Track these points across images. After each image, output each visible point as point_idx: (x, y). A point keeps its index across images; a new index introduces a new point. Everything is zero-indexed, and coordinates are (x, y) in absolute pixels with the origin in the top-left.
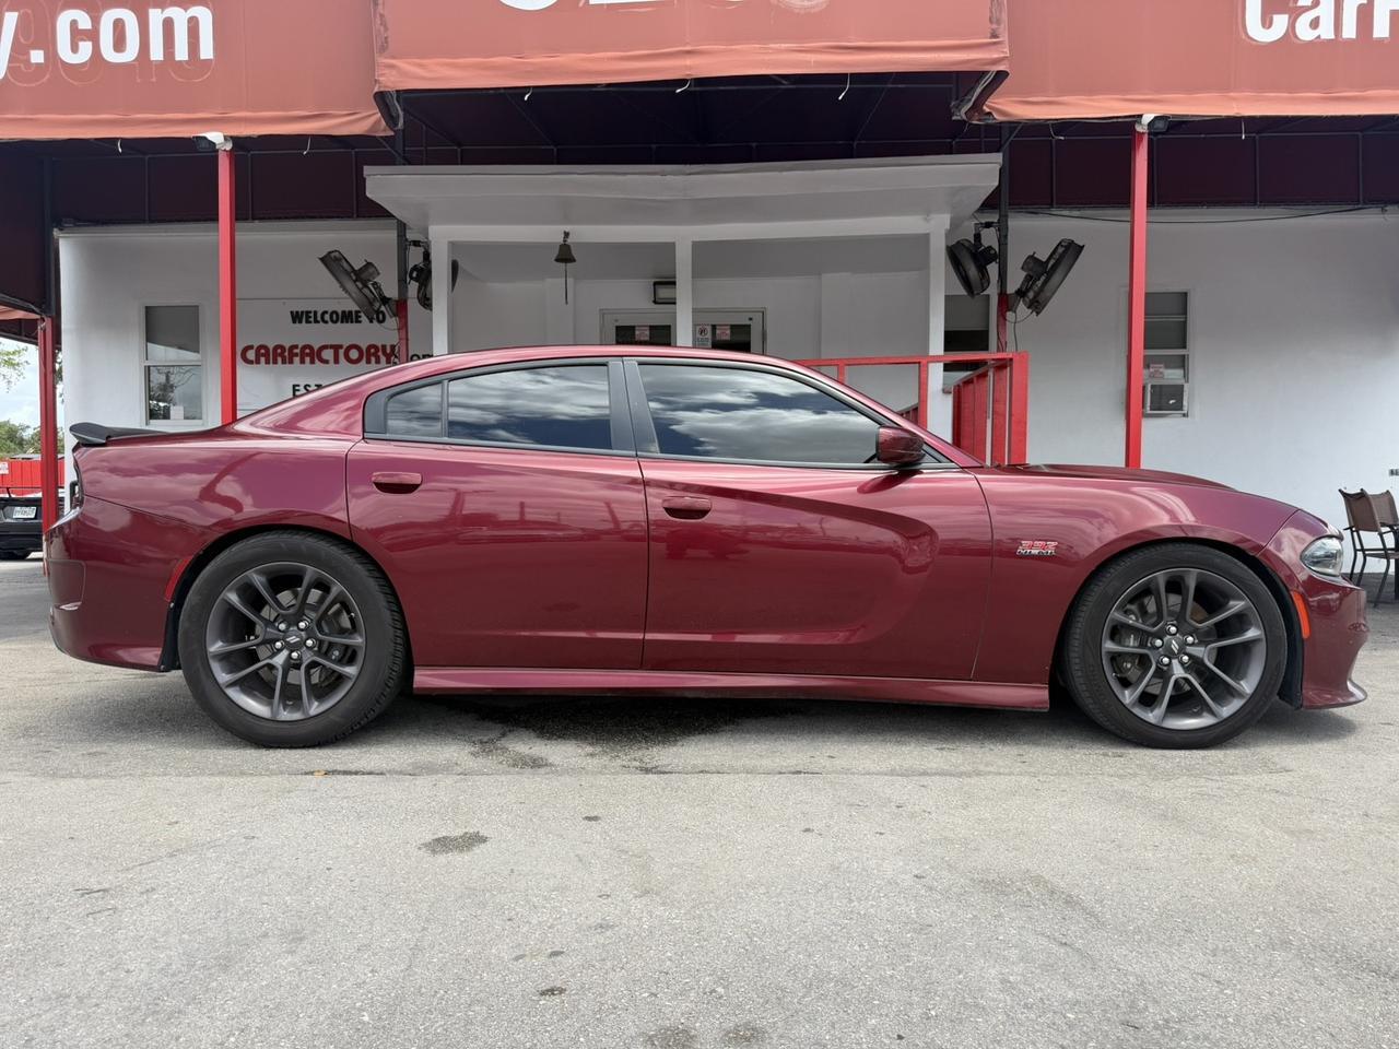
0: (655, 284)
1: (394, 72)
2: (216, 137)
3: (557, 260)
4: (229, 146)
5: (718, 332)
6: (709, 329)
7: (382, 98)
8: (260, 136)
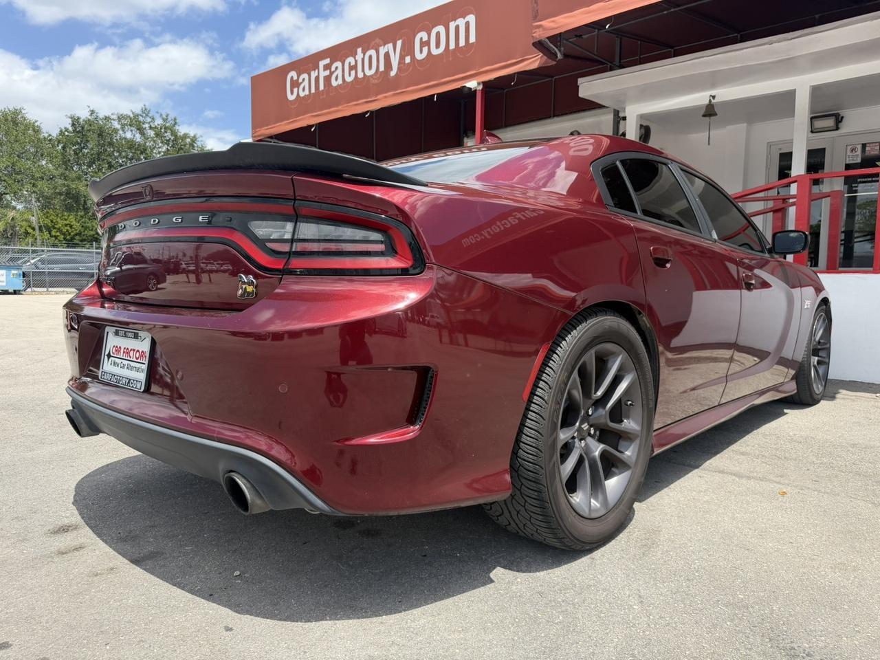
0: (812, 118)
1: (541, 29)
2: (472, 84)
3: (704, 116)
4: (480, 87)
5: (867, 149)
6: (859, 147)
7: (539, 45)
8: (495, 79)
